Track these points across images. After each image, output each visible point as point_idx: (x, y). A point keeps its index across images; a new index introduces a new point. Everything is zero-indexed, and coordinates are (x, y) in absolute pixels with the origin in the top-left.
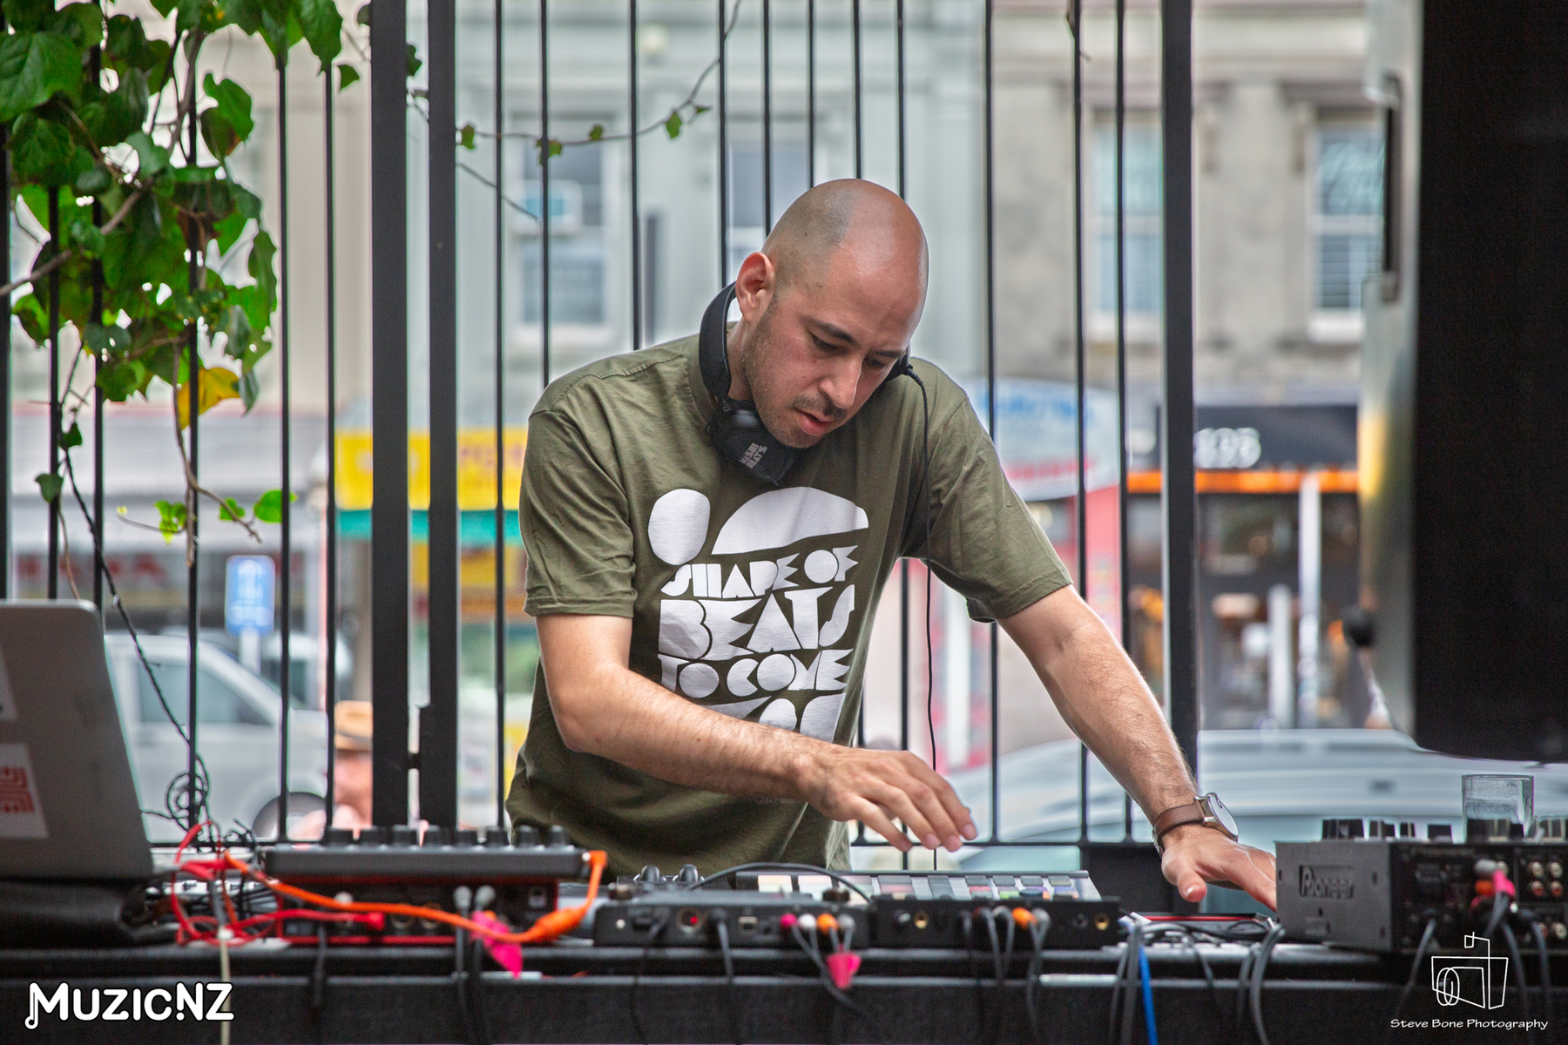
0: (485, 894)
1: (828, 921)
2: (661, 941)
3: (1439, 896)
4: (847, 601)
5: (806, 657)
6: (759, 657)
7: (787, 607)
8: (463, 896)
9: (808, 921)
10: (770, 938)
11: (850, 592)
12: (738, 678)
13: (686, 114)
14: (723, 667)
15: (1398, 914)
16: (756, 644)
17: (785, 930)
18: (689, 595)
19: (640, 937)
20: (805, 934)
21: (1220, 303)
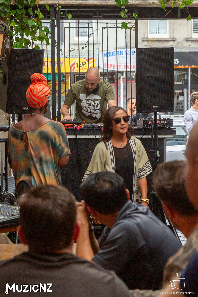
0: (76, 124)
1: (101, 126)
2: (89, 127)
3: (146, 123)
6: (91, 109)
8: (74, 124)
9: (100, 126)
10: (97, 127)
13: (85, 47)
14: (87, 109)
15: (143, 125)
16: (90, 108)
17: (98, 126)
18: (83, 103)
19: (87, 127)
20: (100, 127)
21: (173, 32)
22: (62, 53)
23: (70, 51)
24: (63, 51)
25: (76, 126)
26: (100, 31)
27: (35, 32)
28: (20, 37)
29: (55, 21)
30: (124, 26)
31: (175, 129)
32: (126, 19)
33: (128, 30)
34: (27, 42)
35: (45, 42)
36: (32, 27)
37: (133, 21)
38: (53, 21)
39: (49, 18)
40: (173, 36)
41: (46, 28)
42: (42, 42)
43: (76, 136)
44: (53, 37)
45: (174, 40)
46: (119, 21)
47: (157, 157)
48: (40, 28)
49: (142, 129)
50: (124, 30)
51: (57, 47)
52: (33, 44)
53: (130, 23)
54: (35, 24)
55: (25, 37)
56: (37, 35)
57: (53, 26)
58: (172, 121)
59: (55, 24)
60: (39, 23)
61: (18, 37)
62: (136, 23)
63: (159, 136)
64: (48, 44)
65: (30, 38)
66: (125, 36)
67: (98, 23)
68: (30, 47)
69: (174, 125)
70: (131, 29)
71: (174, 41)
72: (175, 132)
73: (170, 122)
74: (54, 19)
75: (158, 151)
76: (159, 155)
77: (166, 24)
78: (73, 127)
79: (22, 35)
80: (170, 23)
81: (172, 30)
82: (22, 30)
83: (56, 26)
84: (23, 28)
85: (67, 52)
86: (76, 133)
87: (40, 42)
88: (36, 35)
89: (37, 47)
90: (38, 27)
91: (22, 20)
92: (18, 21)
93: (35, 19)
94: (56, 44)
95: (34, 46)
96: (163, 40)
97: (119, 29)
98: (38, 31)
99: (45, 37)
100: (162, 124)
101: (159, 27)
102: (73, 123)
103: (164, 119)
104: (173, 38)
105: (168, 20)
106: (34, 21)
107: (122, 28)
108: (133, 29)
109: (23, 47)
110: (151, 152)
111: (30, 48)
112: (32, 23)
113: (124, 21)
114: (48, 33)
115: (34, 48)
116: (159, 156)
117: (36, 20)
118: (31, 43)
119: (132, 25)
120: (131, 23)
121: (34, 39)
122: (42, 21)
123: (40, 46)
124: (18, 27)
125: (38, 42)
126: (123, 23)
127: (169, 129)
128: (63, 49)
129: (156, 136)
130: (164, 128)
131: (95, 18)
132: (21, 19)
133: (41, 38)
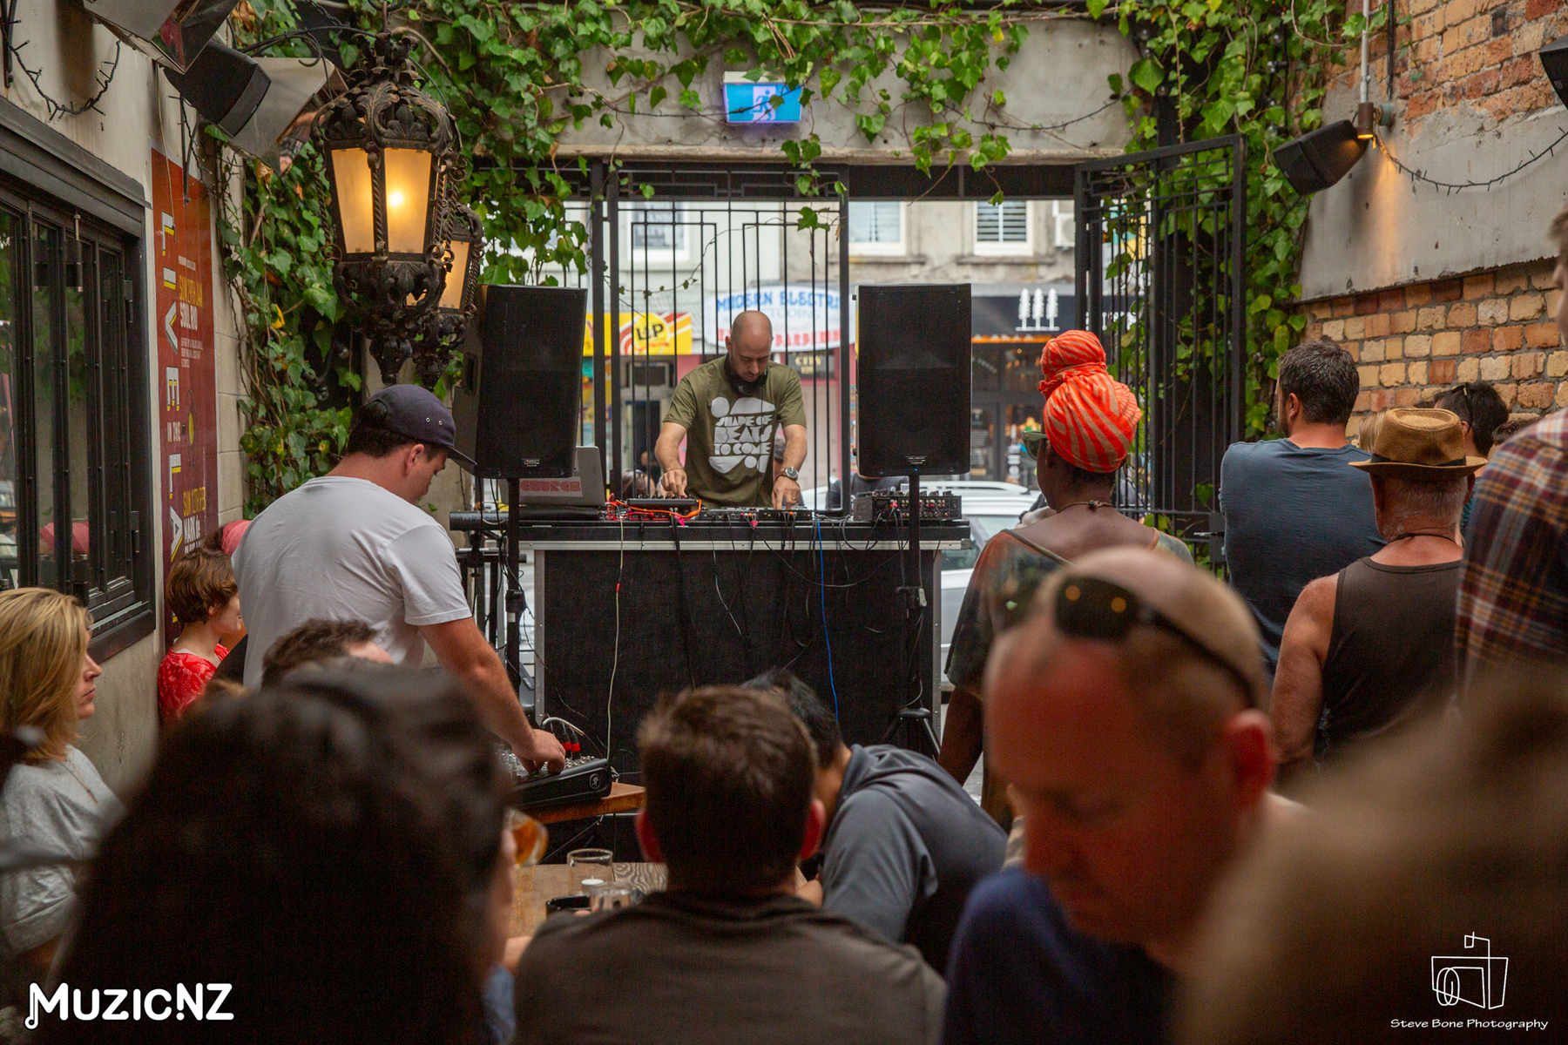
0: (676, 509)
2: (714, 519)
4: (769, 429)
5: (756, 444)
6: (742, 443)
7: (750, 431)
8: (672, 509)
10: (738, 519)
11: (770, 427)
12: (736, 448)
13: (690, 282)
14: (732, 445)
15: (872, 512)
16: (742, 440)
19: (709, 518)
21: (919, 238)
22: (625, 298)
23: (647, 293)
24: (628, 294)
25: (677, 516)
26: (736, 236)
27: (544, 238)
28: (500, 251)
29: (605, 204)
30: (809, 220)
31: (967, 523)
32: (815, 198)
33: (820, 233)
34: (521, 266)
35: (572, 264)
36: (537, 224)
37: (836, 206)
38: (598, 205)
39: (584, 196)
40: (919, 247)
41: (576, 225)
42: (565, 265)
43: (677, 545)
44: (596, 251)
45: (922, 260)
46: (790, 206)
47: (919, 608)
48: (558, 224)
49: (872, 524)
50: (807, 231)
51: (608, 280)
52: (538, 273)
53: (827, 210)
54: (547, 215)
55: (515, 252)
56: (551, 245)
57: (596, 219)
58: (958, 499)
59: (605, 214)
60: (557, 209)
61: (494, 252)
62: (843, 212)
63: (924, 545)
64: (582, 271)
65: (529, 254)
66: (809, 248)
67: (730, 210)
68: (530, 281)
69: (964, 511)
70: (827, 231)
71: (922, 264)
72: (965, 533)
73: (953, 503)
74: (601, 197)
75: (921, 590)
76: (923, 602)
77: (898, 213)
78: (668, 517)
79: (506, 245)
80: (909, 213)
81: (916, 233)
82: (508, 229)
83: (606, 219)
84: (511, 226)
85: (639, 297)
86: (675, 536)
87: (560, 267)
88: (547, 247)
89: (552, 280)
90: (555, 220)
91: (508, 200)
92: (495, 203)
93: (545, 199)
94: (607, 273)
95: (542, 278)
96: (890, 260)
97: (792, 230)
98: (554, 232)
99: (575, 253)
100: (930, 509)
101: (879, 223)
102: (667, 507)
103: (934, 496)
104: (920, 256)
105: (903, 205)
106: (543, 203)
107: (801, 225)
108: (834, 230)
109: (509, 282)
110: (902, 591)
111: (530, 284)
112: (535, 209)
113: (808, 205)
114: (582, 239)
115: (543, 284)
116: (925, 604)
117: (547, 202)
118: (534, 269)
119: (831, 219)
120: (828, 212)
121: (542, 257)
122: (566, 204)
123: (560, 278)
124: (497, 223)
125: (553, 266)
126: (806, 211)
127: (949, 523)
128: (628, 287)
129: (915, 545)
130: (937, 523)
131: (721, 197)
132: (504, 199)
133: (562, 256)
